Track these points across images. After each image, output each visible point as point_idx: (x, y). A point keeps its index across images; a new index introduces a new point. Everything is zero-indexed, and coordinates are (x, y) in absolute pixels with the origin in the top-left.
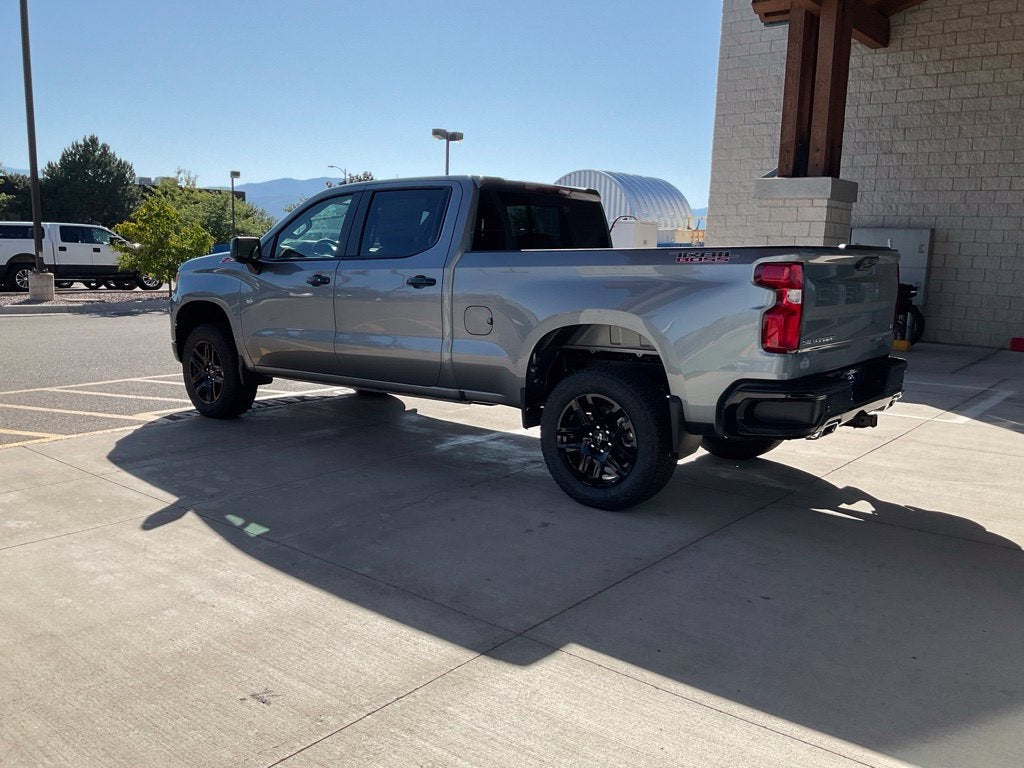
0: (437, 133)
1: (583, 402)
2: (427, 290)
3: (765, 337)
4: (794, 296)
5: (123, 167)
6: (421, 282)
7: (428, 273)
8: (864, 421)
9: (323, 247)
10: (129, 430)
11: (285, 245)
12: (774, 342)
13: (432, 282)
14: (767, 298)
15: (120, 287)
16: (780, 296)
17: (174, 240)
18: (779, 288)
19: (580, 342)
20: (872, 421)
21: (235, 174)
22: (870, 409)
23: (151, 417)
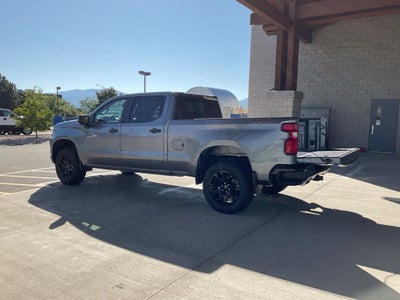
0: (141, 72)
1: (219, 174)
2: (157, 134)
3: (285, 150)
4: (295, 134)
5: (12, 85)
6: (154, 131)
7: (158, 128)
8: (319, 178)
9: (113, 118)
10: (35, 191)
11: (98, 117)
12: (289, 151)
13: (159, 131)
14: (285, 135)
15: (14, 133)
16: (290, 135)
17: (38, 115)
18: (290, 132)
19: (216, 152)
20: (321, 178)
21: (59, 88)
22: (320, 174)
23: (43, 185)
